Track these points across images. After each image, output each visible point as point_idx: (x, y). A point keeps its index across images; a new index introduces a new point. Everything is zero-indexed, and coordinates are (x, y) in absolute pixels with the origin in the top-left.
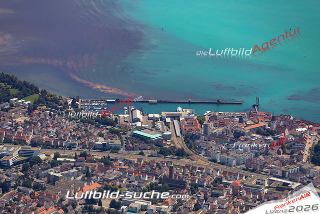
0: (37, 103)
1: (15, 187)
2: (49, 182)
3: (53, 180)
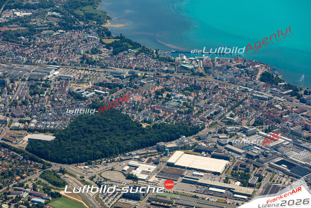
0: (140, 51)
1: (125, 87)
2: (141, 85)
3: (142, 85)
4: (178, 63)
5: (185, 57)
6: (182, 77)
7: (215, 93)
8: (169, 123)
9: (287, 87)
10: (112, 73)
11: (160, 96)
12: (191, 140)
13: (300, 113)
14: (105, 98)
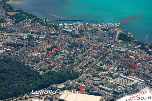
0: (34, 20)
4: (61, 28)
5: (65, 24)
8: (58, 71)
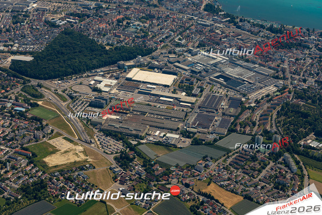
6: (140, 8)
7: (167, 21)
8: (128, 46)
9: (226, 16)
10: (81, 5)
11: (121, 24)
12: (145, 60)
13: (236, 37)
14: (75, 25)
